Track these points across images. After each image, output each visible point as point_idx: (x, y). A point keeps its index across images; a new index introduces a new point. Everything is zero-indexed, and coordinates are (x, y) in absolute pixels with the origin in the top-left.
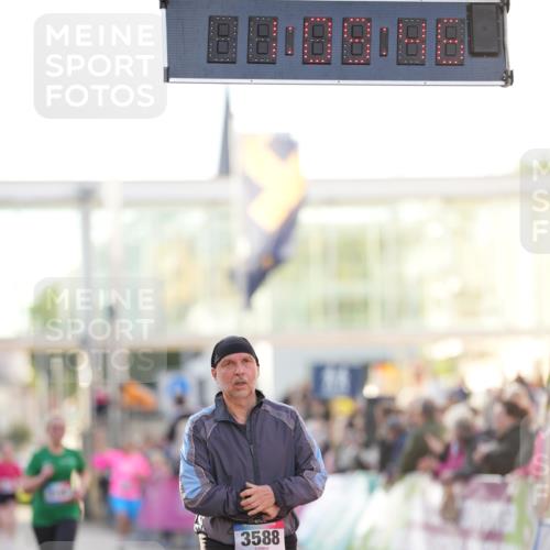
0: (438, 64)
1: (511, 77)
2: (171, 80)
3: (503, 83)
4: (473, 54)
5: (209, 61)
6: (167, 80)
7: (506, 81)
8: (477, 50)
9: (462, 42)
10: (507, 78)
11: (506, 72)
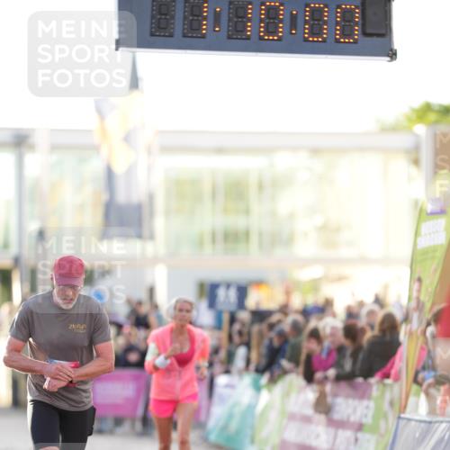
0: (337, 41)
1: (395, 54)
2: (121, 49)
3: (388, 59)
4: (365, 34)
5: (152, 35)
6: (117, 49)
7: (391, 57)
8: (369, 31)
9: (357, 24)
10: (392, 55)
11: (391, 50)
